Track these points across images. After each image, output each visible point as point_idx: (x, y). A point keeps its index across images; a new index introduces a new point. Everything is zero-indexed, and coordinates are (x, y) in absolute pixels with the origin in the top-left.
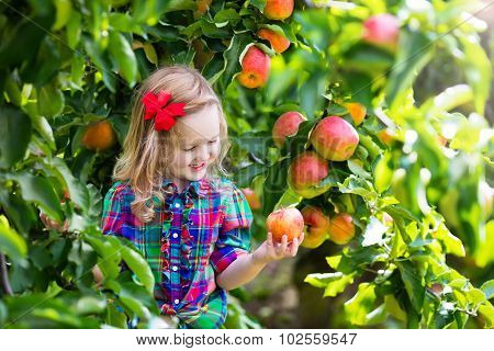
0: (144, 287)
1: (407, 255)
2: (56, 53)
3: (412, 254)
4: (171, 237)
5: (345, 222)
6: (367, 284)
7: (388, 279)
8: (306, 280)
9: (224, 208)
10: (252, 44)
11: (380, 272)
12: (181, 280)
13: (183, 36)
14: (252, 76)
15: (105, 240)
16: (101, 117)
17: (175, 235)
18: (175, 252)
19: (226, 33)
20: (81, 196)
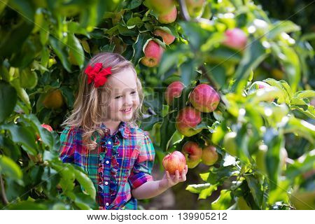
0: (90, 196)
1: (251, 171)
2: (33, 48)
3: (254, 171)
4: (105, 163)
5: (212, 151)
6: (225, 190)
7: (239, 187)
8: (187, 189)
9: (139, 147)
10: (151, 39)
11: (234, 182)
12: (110, 191)
13: (107, 35)
14: (151, 60)
15: (64, 166)
16: (54, 88)
17: (108, 162)
18: (107, 173)
19: (134, 32)
20: (48, 138)
